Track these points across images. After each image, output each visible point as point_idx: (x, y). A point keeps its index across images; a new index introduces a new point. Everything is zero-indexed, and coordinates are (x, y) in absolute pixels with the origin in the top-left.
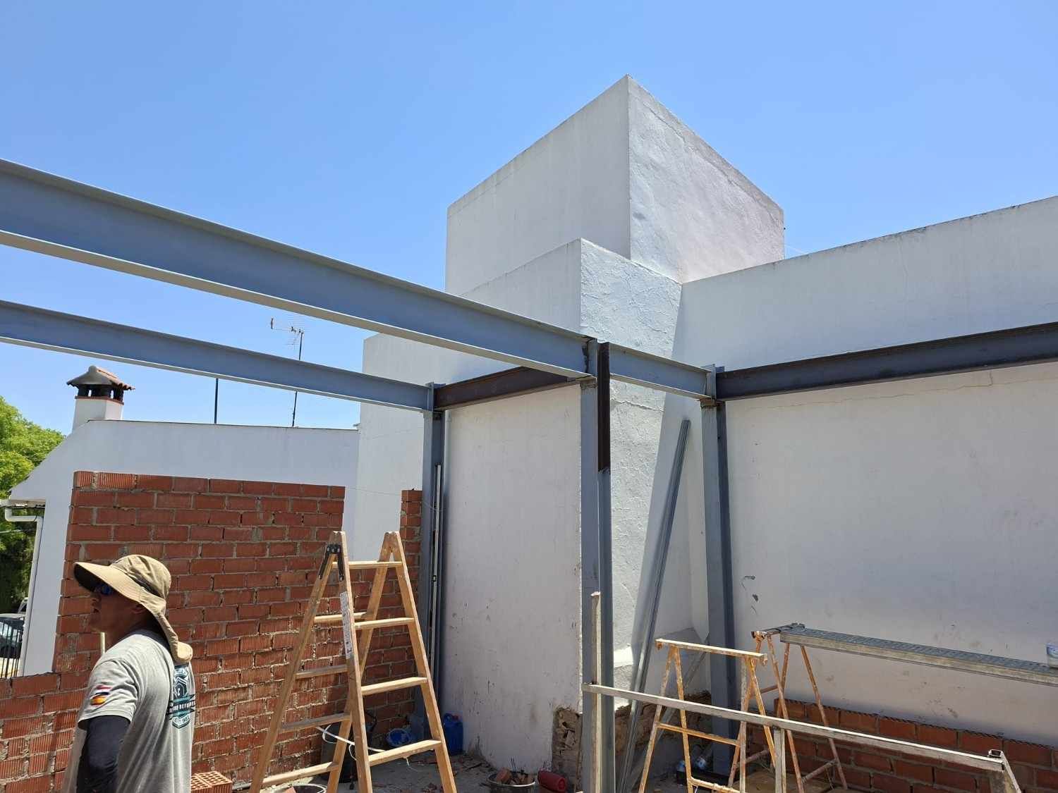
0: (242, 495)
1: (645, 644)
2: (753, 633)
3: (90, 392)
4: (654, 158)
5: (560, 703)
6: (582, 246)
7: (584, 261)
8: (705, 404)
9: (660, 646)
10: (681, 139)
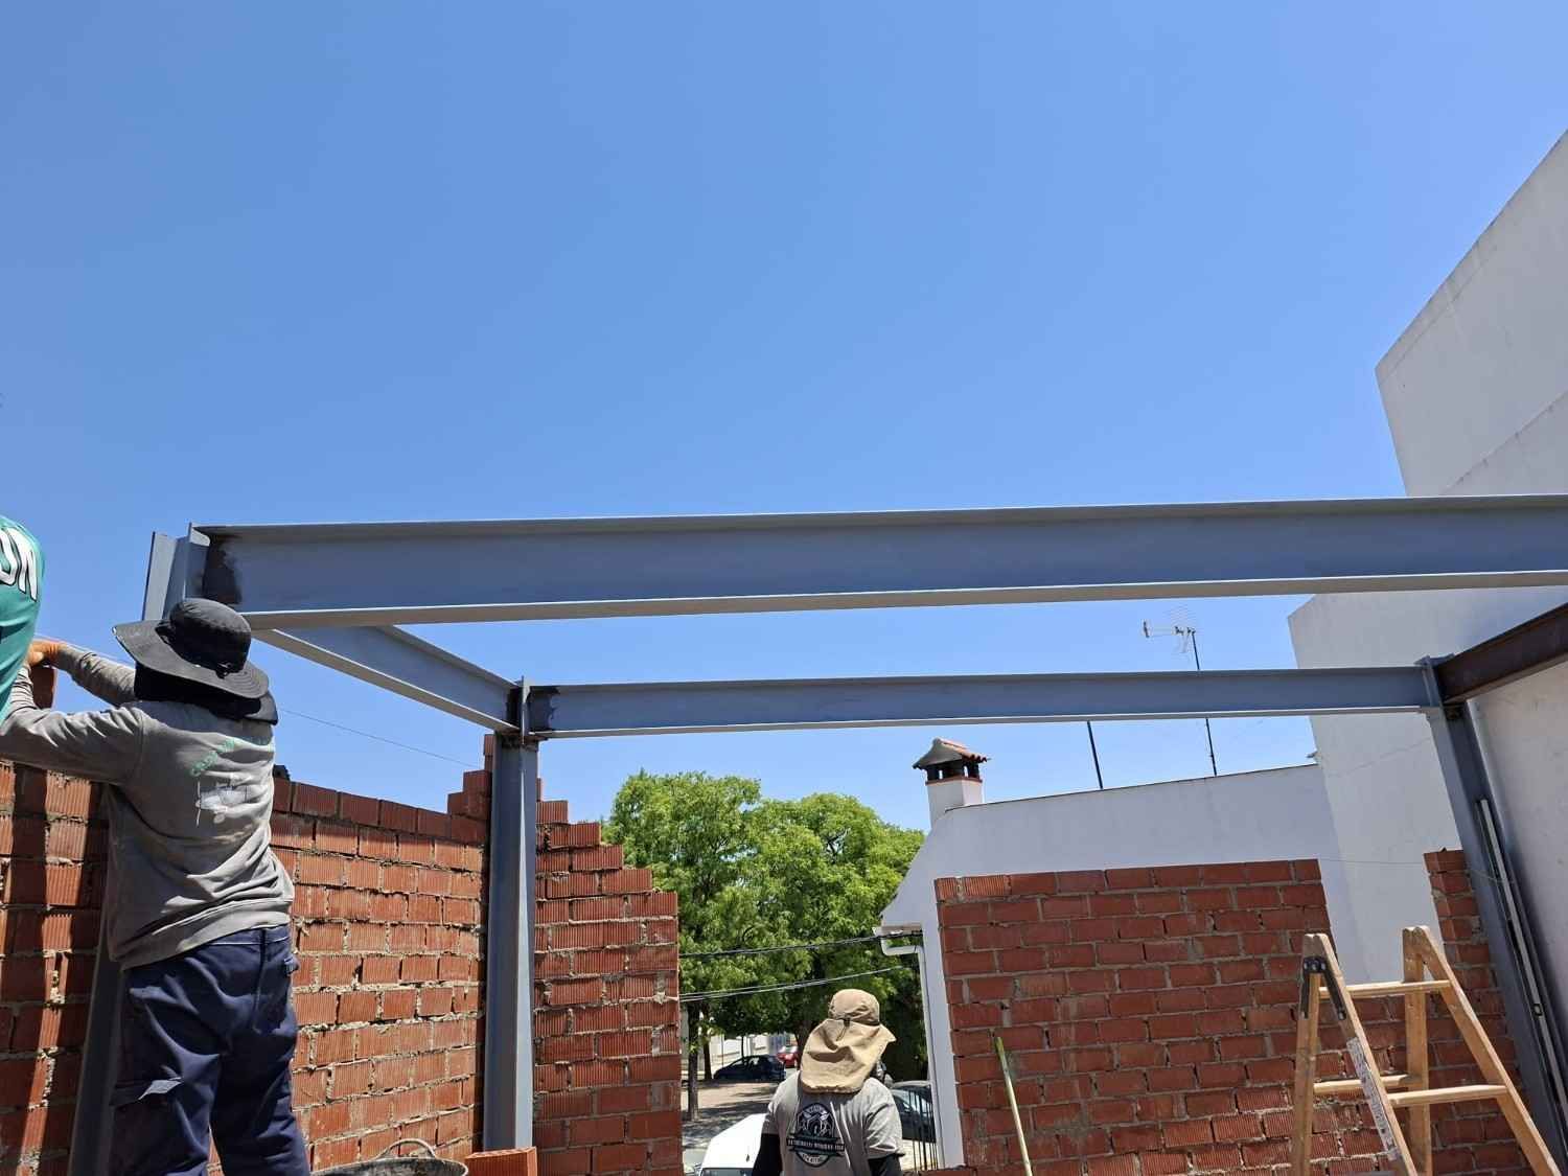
0: (1156, 889)
3: (941, 773)
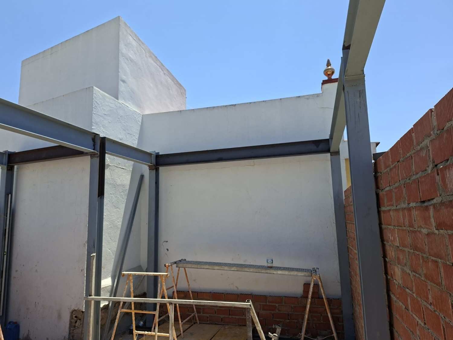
1: (117, 276)
2: (165, 265)
4: (131, 56)
5: (73, 307)
6: (94, 90)
7: (95, 98)
8: (151, 168)
9: (124, 275)
10: (144, 51)
